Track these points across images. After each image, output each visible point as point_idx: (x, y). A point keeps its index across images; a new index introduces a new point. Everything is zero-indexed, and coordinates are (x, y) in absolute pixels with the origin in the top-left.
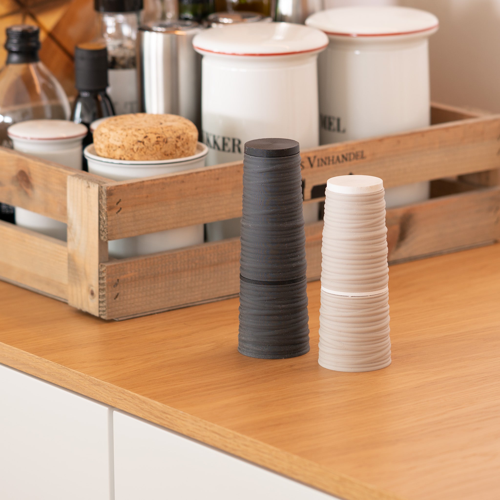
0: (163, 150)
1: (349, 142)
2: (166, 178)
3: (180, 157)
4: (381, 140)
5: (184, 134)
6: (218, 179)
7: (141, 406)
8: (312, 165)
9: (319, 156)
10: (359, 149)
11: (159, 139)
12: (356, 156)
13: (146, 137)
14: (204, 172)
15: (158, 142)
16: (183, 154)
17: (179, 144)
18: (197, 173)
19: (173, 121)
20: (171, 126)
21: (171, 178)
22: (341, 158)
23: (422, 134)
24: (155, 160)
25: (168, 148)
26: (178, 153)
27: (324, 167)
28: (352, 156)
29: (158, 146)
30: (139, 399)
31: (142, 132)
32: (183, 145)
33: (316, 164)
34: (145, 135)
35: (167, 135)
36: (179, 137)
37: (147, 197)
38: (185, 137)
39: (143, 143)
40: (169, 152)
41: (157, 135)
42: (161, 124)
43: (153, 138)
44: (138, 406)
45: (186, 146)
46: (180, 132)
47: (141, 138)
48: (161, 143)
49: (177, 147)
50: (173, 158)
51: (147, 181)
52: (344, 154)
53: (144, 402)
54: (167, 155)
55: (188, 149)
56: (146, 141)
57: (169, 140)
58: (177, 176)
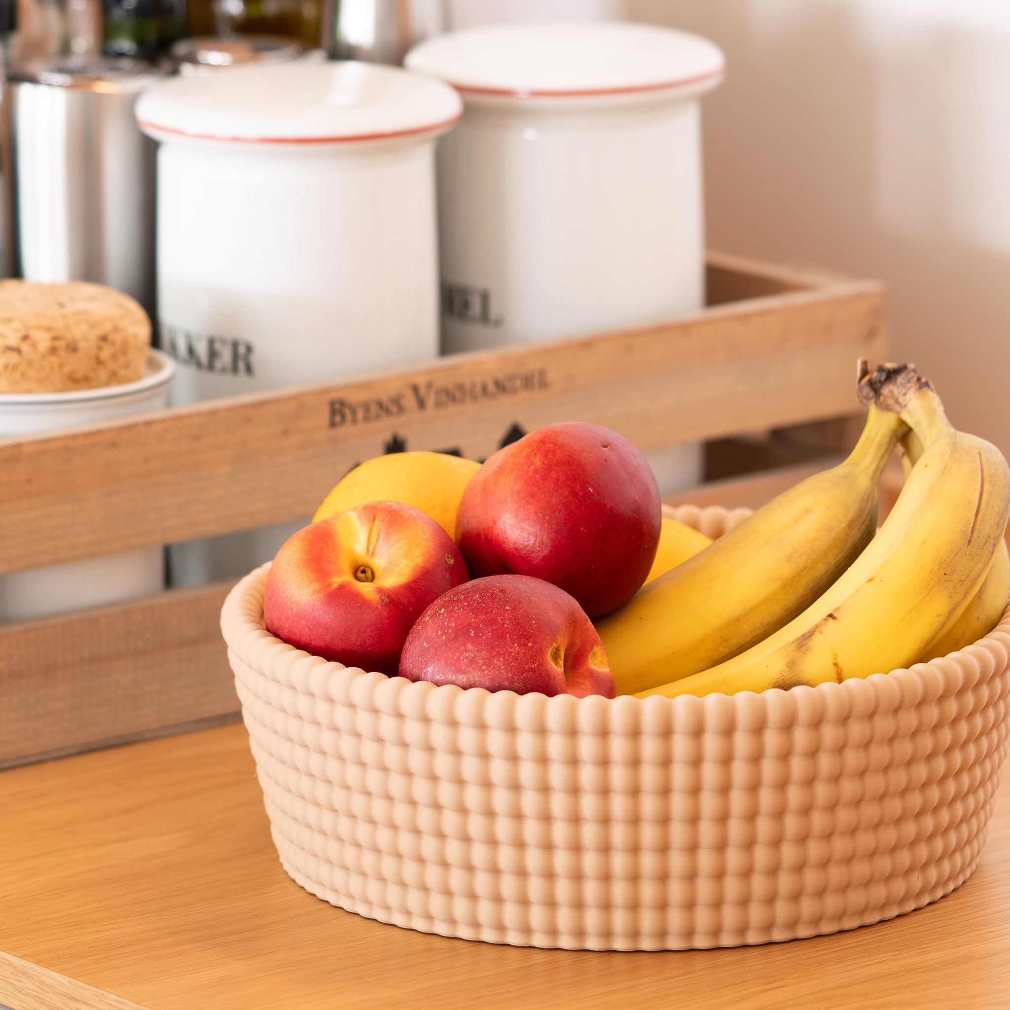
0: (67, 369)
1: (513, 349)
2: (73, 437)
3: (107, 384)
4: (587, 344)
5: (116, 329)
6: (197, 438)
7: (16, 983)
8: (422, 404)
9: (440, 381)
10: (534, 365)
11: (58, 344)
12: (528, 382)
13: (25, 338)
14: (163, 421)
15: (53, 351)
16: (114, 378)
17: (105, 354)
18: (149, 424)
19: (92, 298)
20: (85, 312)
21: (87, 435)
22: (491, 387)
23: (685, 328)
24: (47, 391)
25: (78, 364)
26: (103, 375)
27: (452, 409)
28: (518, 383)
29: (55, 360)
30: (10, 964)
31: (16, 325)
32: (114, 357)
33: (431, 401)
34: (22, 333)
35: (78, 332)
36: (104, 338)
37: (29, 481)
38: (118, 338)
39: (18, 351)
40: (80, 374)
41: (53, 334)
42: (61, 305)
43: (43, 340)
44: (11, 984)
45: (121, 360)
46: (106, 327)
47: (13, 341)
48: (62, 353)
49: (99, 362)
50: (91, 387)
51: (30, 443)
52: (500, 375)
53: (24, 973)
54: (76, 381)
55: (127, 366)
56: (25, 347)
57: (82, 345)
58: (99, 432)
